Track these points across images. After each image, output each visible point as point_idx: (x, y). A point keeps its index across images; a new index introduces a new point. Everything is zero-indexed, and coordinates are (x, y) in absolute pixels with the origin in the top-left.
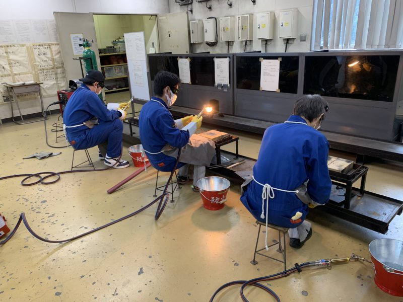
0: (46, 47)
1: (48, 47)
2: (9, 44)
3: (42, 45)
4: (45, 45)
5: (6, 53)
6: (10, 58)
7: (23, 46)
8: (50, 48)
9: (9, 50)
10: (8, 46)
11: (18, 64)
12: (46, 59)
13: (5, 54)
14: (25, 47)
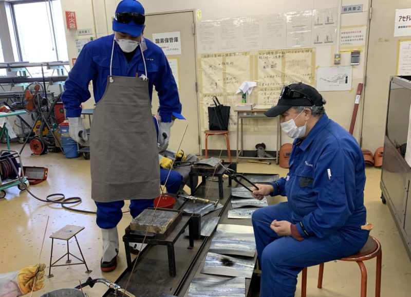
0: (278, 55)
1: (281, 55)
2: (229, 51)
3: (272, 53)
4: (276, 53)
5: (224, 64)
6: (226, 72)
7: (246, 54)
8: (283, 56)
9: (228, 60)
10: (227, 55)
11: (234, 80)
12: (272, 74)
13: (221, 66)
14: (248, 56)
